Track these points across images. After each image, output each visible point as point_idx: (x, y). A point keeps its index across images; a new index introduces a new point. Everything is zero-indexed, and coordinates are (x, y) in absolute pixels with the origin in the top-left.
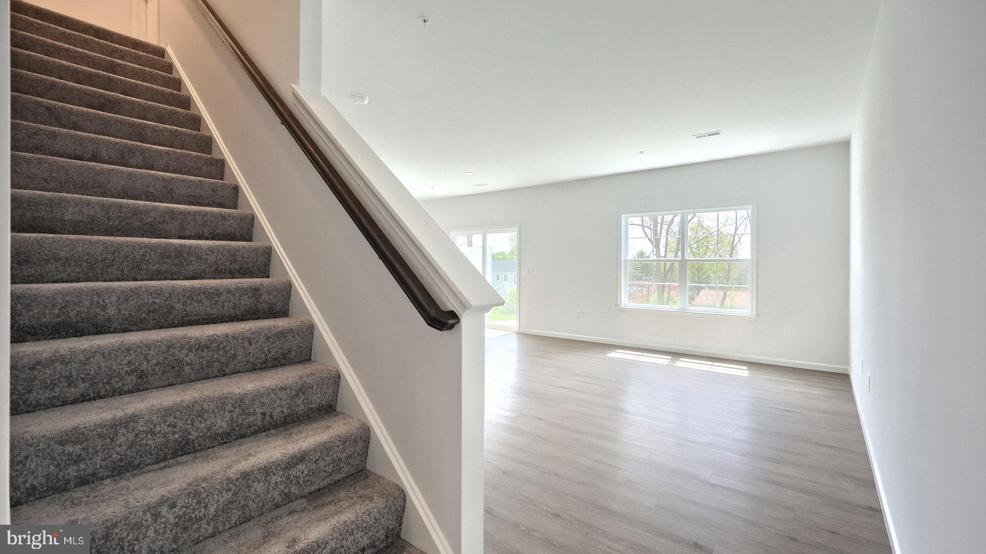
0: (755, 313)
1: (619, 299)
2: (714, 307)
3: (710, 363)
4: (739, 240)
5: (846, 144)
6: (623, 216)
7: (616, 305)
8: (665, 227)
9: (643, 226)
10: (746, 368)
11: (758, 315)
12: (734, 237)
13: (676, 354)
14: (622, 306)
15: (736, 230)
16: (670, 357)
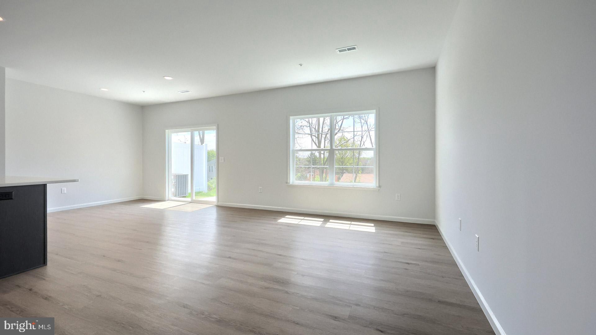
0: (378, 185)
1: (288, 179)
2: (351, 182)
3: (350, 222)
4: (364, 144)
5: (432, 70)
6: (291, 117)
7: (287, 183)
8: (324, 136)
9: (311, 135)
10: (373, 225)
11: (380, 186)
12: (361, 142)
13: (327, 217)
14: (291, 183)
15: (362, 138)
16: (322, 220)
